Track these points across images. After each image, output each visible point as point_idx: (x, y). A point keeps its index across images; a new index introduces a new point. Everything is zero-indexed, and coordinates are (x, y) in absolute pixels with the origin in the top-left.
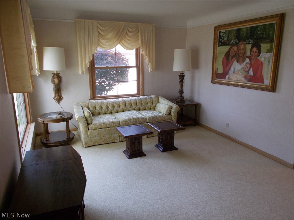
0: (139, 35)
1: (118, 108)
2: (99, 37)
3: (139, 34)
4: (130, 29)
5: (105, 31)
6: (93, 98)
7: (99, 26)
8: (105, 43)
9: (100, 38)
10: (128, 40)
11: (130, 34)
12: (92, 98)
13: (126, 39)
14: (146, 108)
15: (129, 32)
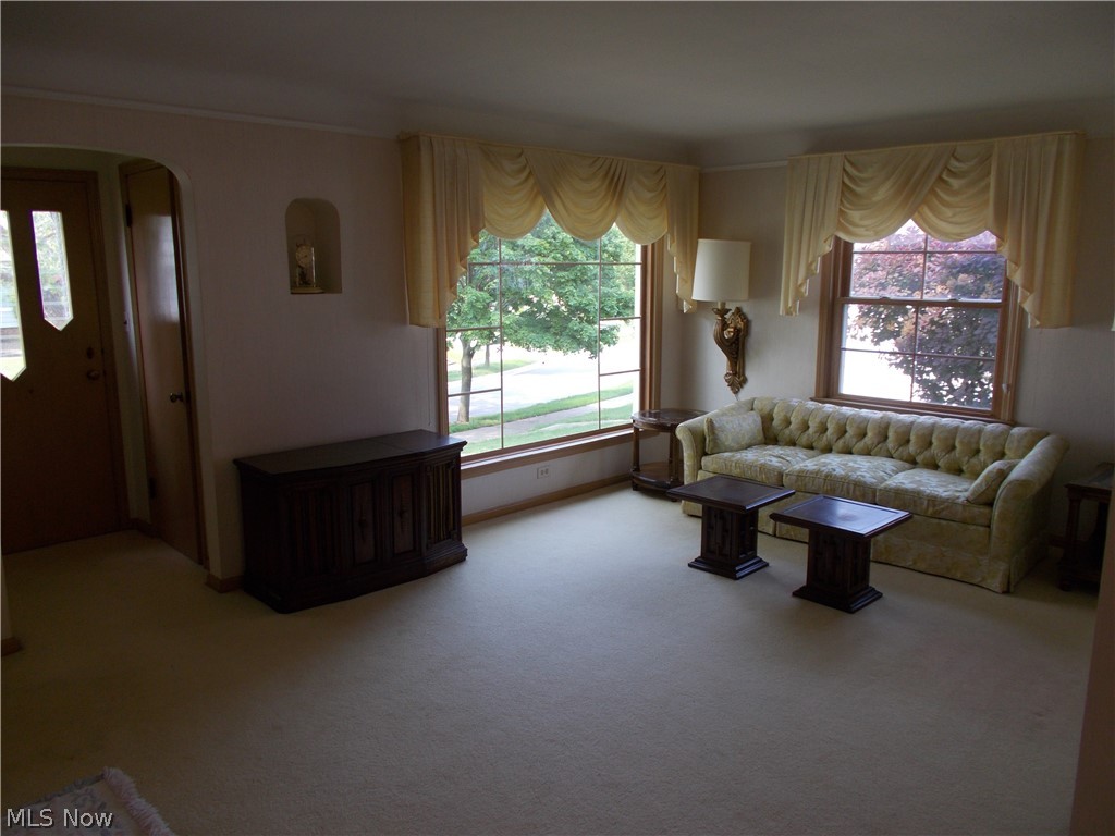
0: (988, 186)
1: (854, 440)
2: (845, 202)
3: (992, 180)
4: (954, 164)
5: (862, 180)
6: (827, 397)
7: (849, 168)
8: (861, 219)
9: (848, 205)
10: (944, 205)
11: (955, 183)
12: (821, 394)
13: (936, 202)
14: (964, 468)
15: (953, 174)
